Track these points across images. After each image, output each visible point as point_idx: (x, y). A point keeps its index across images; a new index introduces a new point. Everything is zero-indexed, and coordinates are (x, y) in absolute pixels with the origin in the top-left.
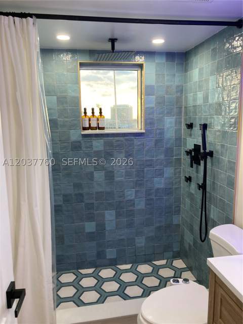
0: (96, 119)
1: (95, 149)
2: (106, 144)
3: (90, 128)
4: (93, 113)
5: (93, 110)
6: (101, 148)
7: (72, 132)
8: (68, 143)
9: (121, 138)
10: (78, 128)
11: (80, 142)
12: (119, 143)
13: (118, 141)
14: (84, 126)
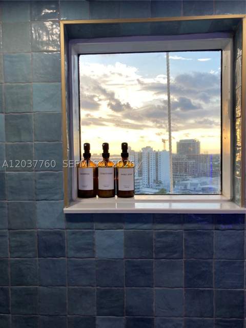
0: (112, 170)
1: (100, 254)
2: (130, 241)
3: (96, 192)
4: (106, 155)
5: (106, 147)
6: (118, 253)
7: (41, 206)
8: (31, 234)
9: (175, 227)
10: (56, 197)
11: (60, 234)
12: (169, 239)
13: (166, 234)
14: (80, 188)
